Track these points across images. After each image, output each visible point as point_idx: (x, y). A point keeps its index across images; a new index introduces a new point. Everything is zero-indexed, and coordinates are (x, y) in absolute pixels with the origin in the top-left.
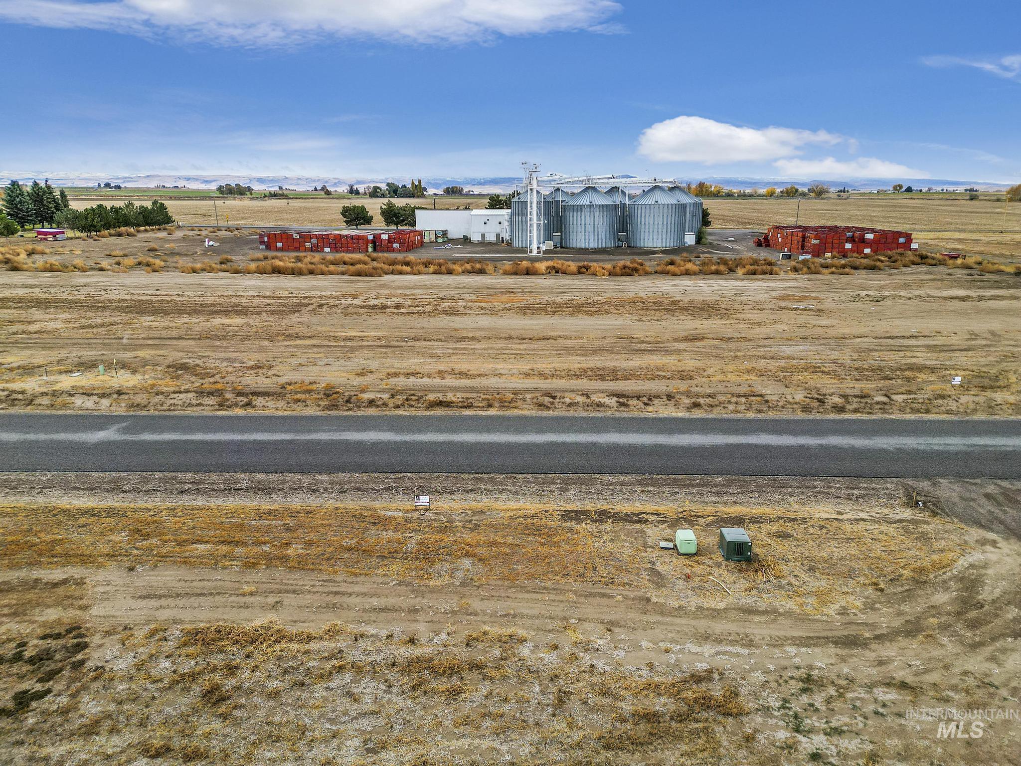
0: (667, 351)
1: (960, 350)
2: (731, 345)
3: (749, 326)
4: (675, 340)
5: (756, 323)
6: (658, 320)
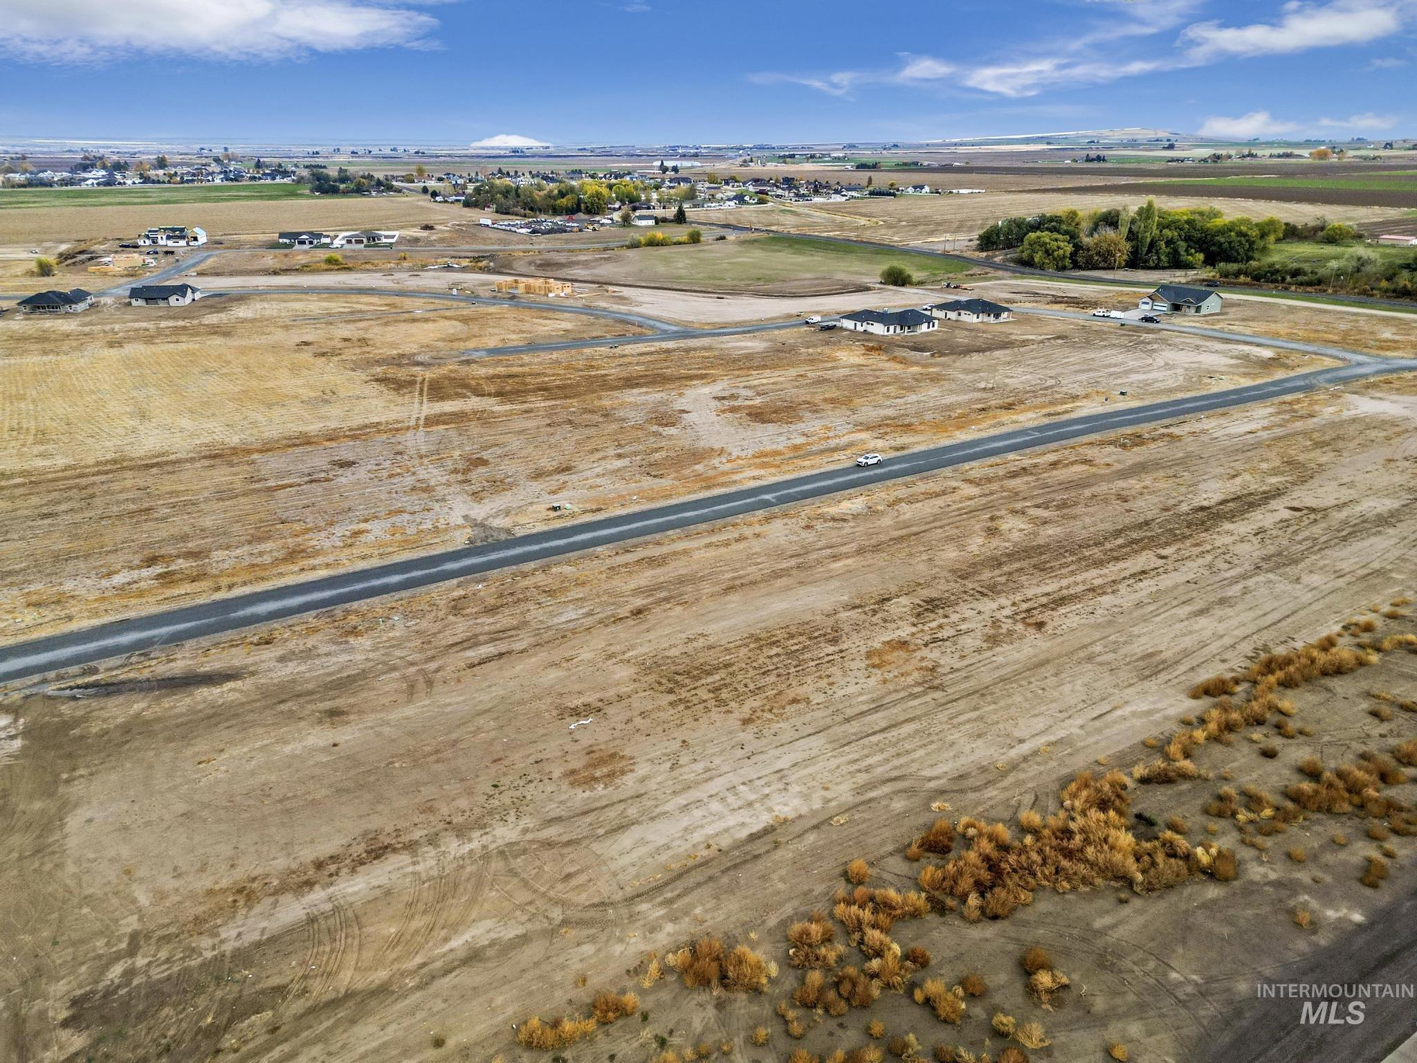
1: (457, 644)
2: (609, 611)
3: (613, 649)
4: (649, 609)
5: (610, 657)
6: (690, 640)
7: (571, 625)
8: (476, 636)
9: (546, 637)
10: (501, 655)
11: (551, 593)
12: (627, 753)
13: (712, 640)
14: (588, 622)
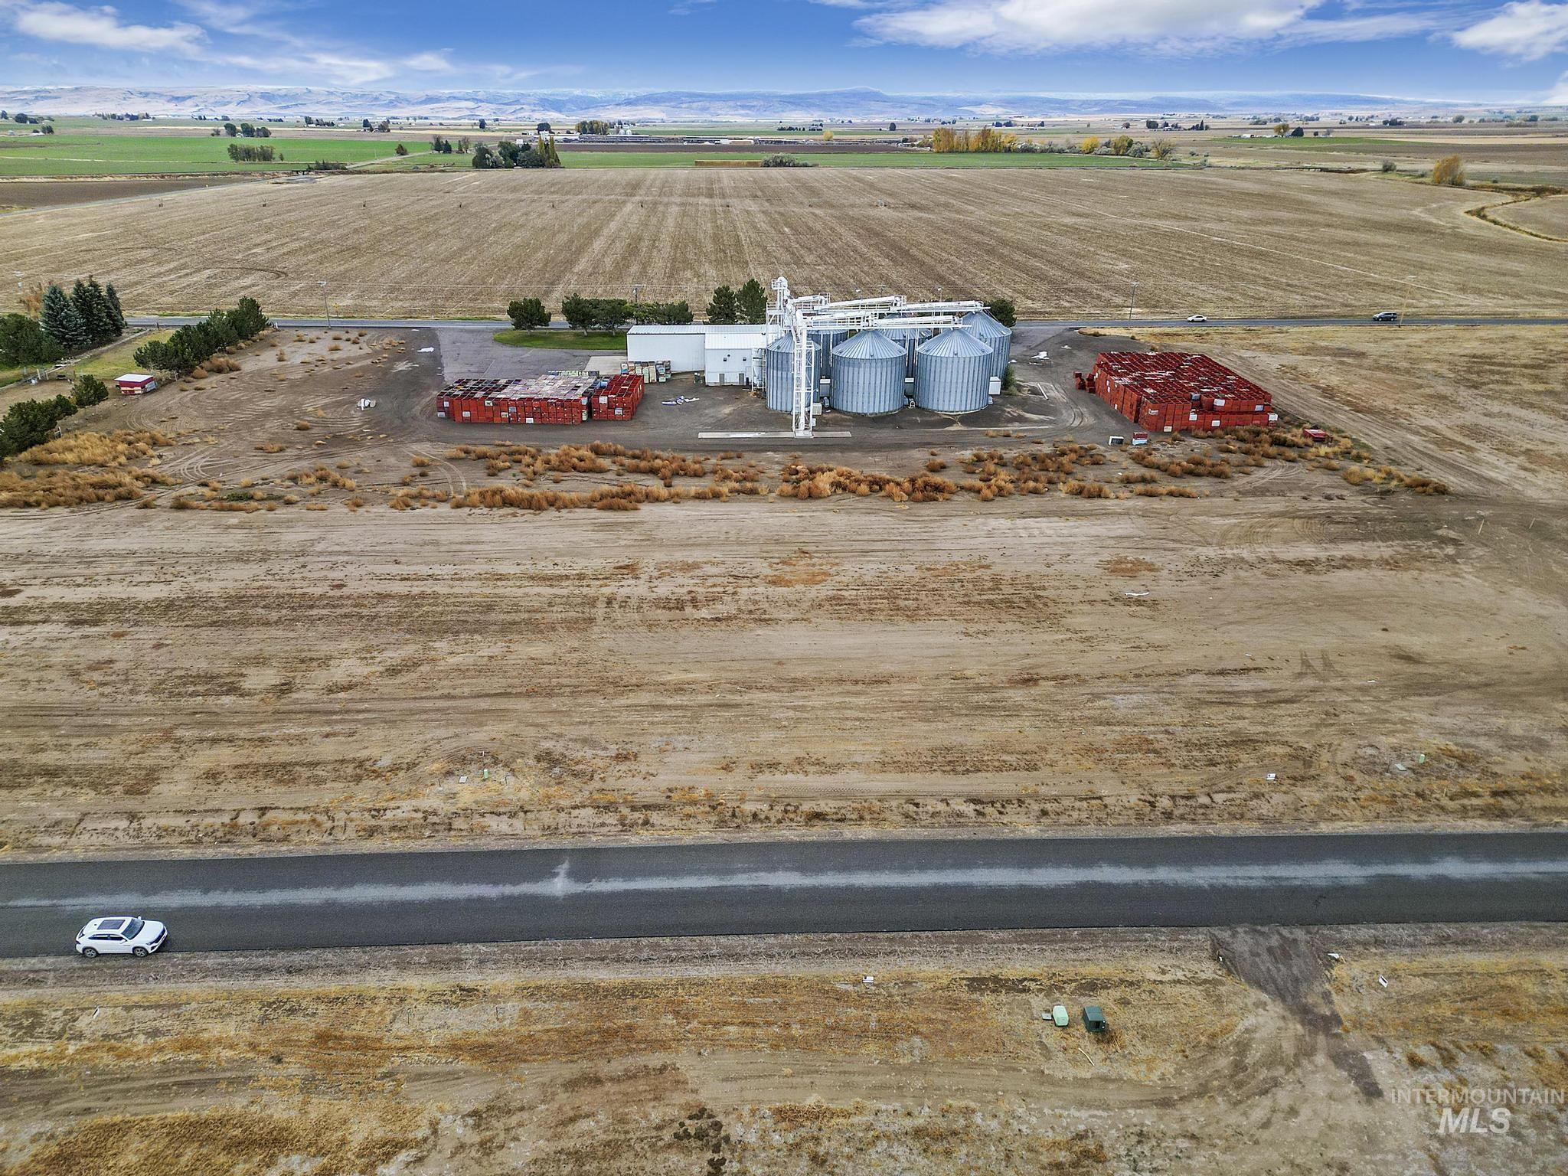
0: (1004, 709)
1: (1286, 701)
2: (1067, 694)
3: (1081, 647)
4: (1010, 681)
5: (1088, 639)
6: (985, 634)
7: (1126, 687)
8: (1259, 706)
9: (1163, 681)
10: (1222, 673)
11: (1146, 746)
12: (1101, 571)
13: (961, 627)
14: (1101, 687)
